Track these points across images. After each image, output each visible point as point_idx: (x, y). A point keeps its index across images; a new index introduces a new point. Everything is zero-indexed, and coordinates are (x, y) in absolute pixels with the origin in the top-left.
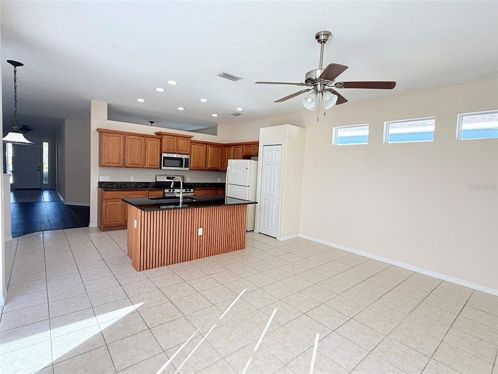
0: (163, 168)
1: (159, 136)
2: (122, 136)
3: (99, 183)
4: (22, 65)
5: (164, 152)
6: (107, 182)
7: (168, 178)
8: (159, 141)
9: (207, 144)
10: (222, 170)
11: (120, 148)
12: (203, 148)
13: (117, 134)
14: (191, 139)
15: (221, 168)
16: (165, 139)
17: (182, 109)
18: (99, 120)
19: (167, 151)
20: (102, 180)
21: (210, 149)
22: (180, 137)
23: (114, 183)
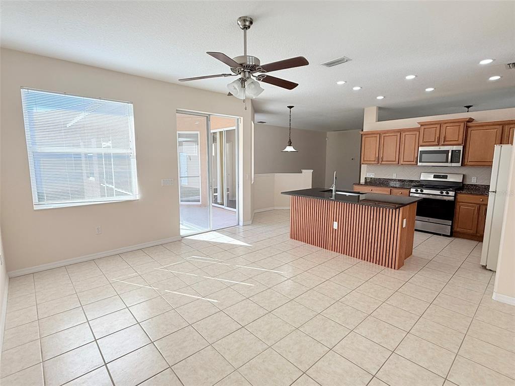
0: (419, 164)
3: (365, 178)
4: (293, 107)
5: (421, 146)
7: (436, 176)
8: (418, 133)
16: (423, 130)
17: (431, 89)
18: (371, 124)
19: (425, 144)
20: (368, 176)
22: (446, 123)
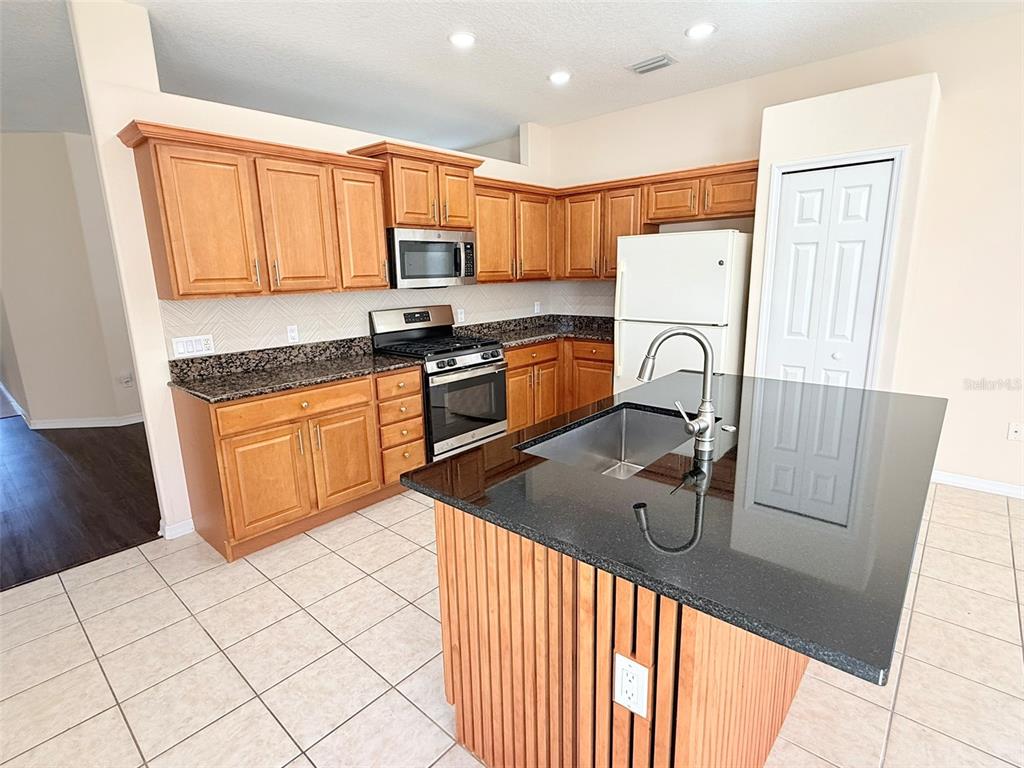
0: (399, 283)
1: (377, 163)
2: (243, 161)
3: (174, 364)
5: (402, 225)
6: (204, 360)
7: (409, 318)
8: (377, 179)
9: (514, 191)
10: (554, 276)
11: (242, 214)
12: (505, 204)
13: (221, 149)
14: (477, 172)
15: (551, 269)
16: (399, 171)
19: (410, 219)
20: (182, 352)
21: (524, 207)
22: (442, 163)
23: (230, 358)
